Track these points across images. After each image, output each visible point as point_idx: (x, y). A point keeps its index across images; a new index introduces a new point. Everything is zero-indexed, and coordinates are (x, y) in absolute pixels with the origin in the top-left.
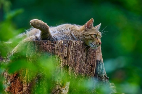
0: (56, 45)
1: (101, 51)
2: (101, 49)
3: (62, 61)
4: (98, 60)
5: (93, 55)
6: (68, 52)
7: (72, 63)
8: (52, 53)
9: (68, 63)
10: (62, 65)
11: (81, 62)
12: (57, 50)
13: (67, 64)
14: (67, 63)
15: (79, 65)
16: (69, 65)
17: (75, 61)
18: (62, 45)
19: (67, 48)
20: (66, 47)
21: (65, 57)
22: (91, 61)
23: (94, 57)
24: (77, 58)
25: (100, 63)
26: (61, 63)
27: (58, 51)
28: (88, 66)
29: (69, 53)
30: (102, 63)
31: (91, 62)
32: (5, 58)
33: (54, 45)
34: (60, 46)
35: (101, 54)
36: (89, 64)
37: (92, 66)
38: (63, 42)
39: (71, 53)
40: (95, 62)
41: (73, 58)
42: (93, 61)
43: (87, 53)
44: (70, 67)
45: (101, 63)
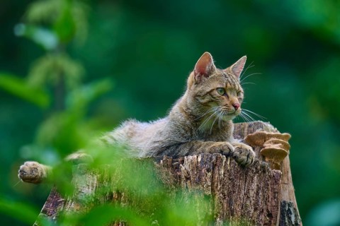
0: (183, 168)
1: (291, 180)
2: (290, 175)
3: (198, 205)
4: (284, 202)
5: (273, 189)
6: (213, 184)
7: (223, 211)
8: (175, 185)
9: (213, 209)
10: (198, 216)
11: (244, 207)
12: (188, 179)
13: (210, 213)
14: (211, 210)
15: (239, 214)
16: (217, 216)
17: (230, 204)
18: (197, 167)
19: (210, 174)
20: (208, 170)
21: (205, 195)
22: (269, 204)
23: (276, 193)
24: (234, 198)
25: (289, 209)
26: (198, 211)
27: (189, 181)
28: (262, 217)
29: (215, 185)
30: (295, 209)
31: (269, 208)
32: (61, 200)
33: (178, 168)
34: (192, 170)
35: (292, 187)
36: (265, 211)
37: (270, 215)
38: (199, 159)
39: (219, 187)
40: (277, 206)
41: (225, 198)
42: (274, 204)
43: (257, 185)
44: (218, 219)
45: (292, 209)
